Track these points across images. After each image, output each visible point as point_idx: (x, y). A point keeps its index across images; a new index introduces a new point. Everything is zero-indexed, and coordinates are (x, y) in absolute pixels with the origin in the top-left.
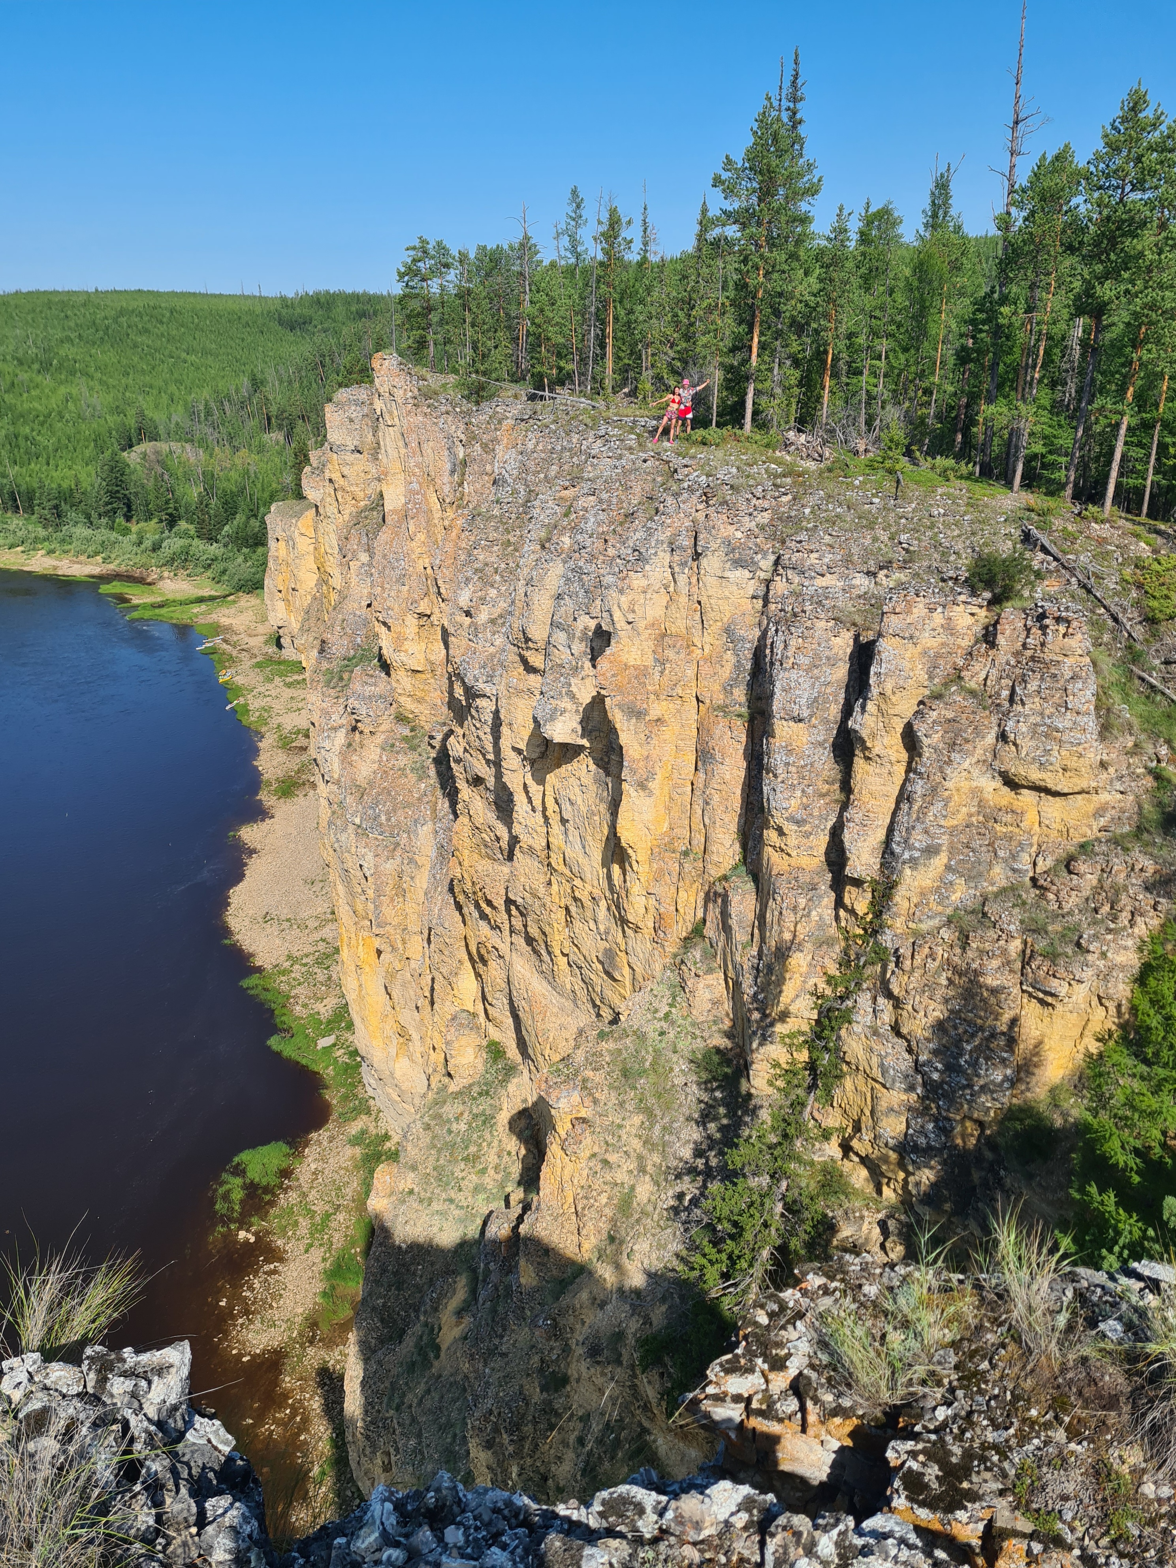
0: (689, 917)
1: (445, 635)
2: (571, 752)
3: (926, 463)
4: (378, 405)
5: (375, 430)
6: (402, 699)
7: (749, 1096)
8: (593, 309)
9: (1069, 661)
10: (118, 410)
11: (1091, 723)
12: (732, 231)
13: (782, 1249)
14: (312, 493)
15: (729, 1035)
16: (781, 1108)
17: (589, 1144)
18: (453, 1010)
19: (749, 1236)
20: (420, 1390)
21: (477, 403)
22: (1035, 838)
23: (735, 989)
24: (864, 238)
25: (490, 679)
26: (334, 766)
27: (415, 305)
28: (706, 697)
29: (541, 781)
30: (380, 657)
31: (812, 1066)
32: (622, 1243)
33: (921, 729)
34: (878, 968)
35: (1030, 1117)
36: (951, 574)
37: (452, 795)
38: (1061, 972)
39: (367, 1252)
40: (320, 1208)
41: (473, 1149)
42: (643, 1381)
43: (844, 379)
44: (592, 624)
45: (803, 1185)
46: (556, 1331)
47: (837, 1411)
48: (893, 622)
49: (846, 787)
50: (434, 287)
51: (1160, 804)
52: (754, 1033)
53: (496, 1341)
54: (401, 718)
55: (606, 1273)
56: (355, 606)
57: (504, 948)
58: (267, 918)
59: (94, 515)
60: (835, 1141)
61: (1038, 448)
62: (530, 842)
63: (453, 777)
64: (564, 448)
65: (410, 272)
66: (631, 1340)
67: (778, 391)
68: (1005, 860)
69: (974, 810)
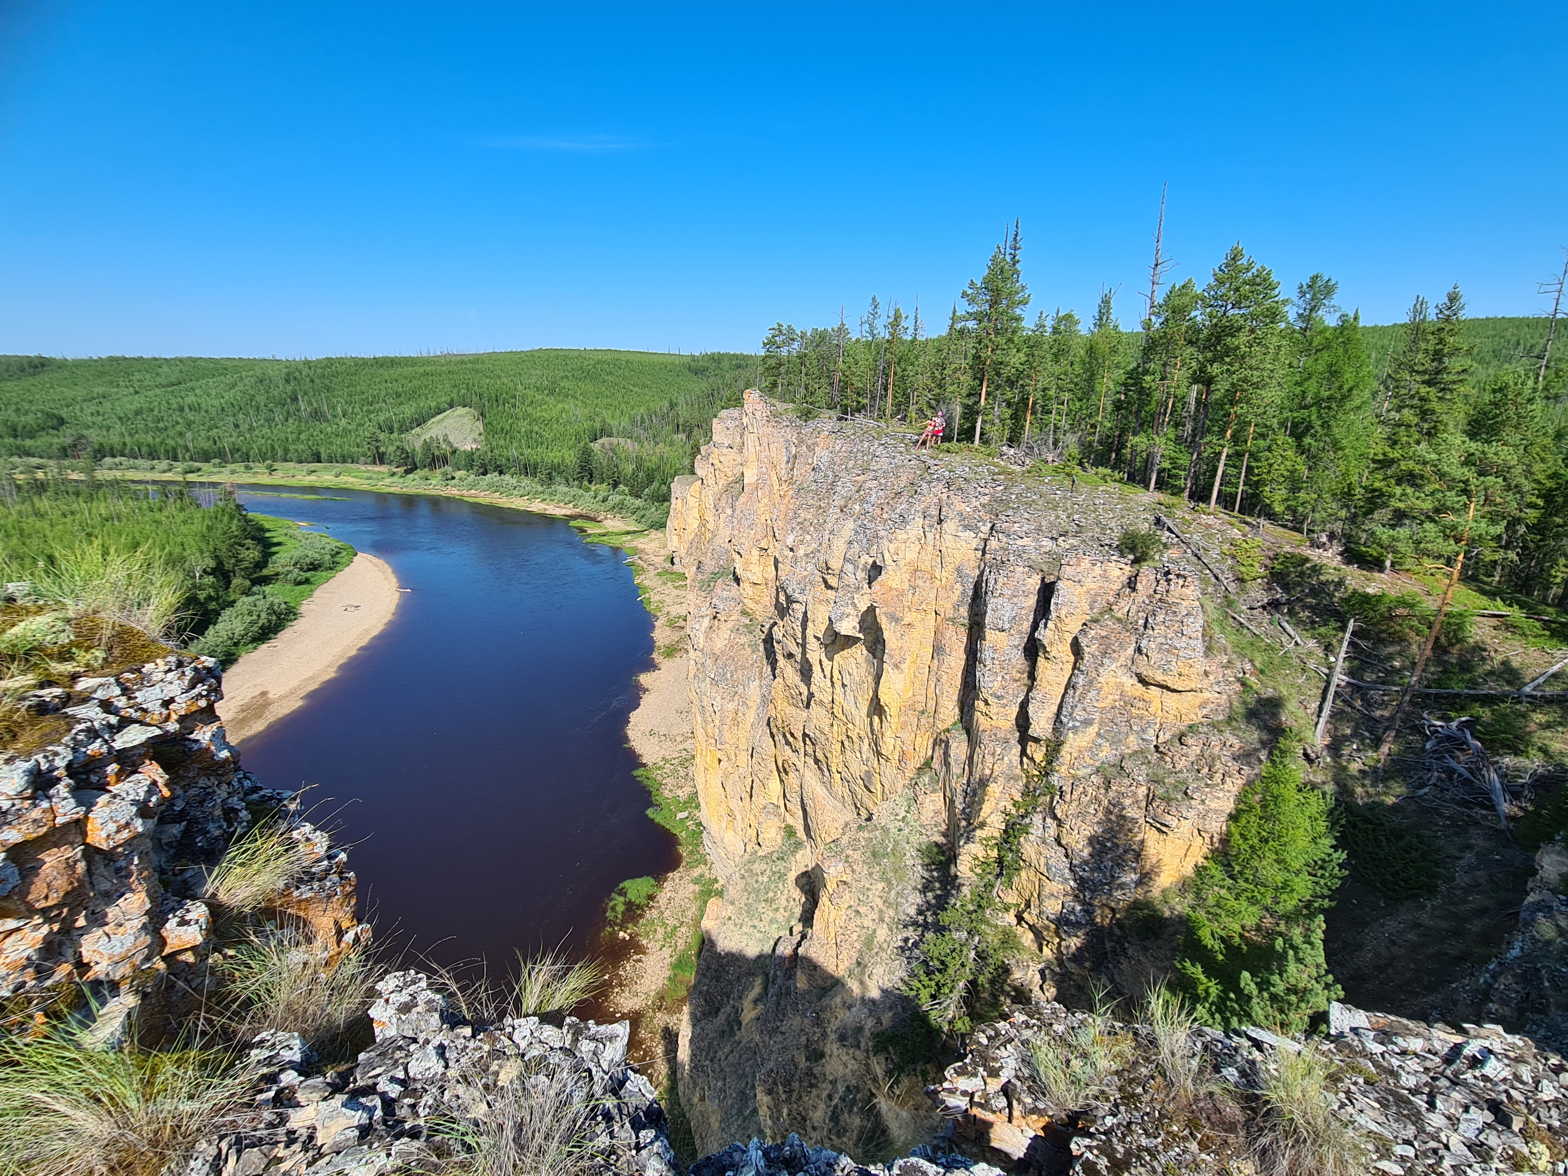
0: (923, 754)
1: (776, 562)
2: (851, 642)
3: (1092, 471)
4: (745, 420)
5: (742, 436)
6: (745, 601)
7: (956, 876)
8: (881, 368)
9: (1185, 603)
10: (591, 419)
11: (1199, 645)
12: (971, 324)
13: (973, 983)
14: (699, 472)
15: (944, 835)
16: (977, 887)
17: (847, 899)
18: (764, 802)
19: (951, 971)
20: (726, 1050)
21: (806, 421)
22: (1158, 720)
23: (950, 804)
24: (1055, 330)
25: (803, 591)
26: (700, 640)
27: (772, 362)
28: (941, 611)
29: (831, 659)
30: (734, 573)
31: (1000, 861)
32: (866, 966)
33: (1084, 642)
34: (1048, 798)
35: (1147, 908)
36: (1107, 542)
37: (773, 664)
38: (1173, 811)
39: (699, 954)
40: (671, 922)
41: (771, 894)
42: (873, 1061)
43: (1039, 416)
44: (871, 561)
45: (989, 940)
46: (818, 1022)
47: (1035, 1111)
48: (1067, 571)
49: (1032, 676)
50: (784, 351)
51: (1244, 702)
52: (962, 835)
53: (779, 1024)
54: (744, 613)
55: (854, 986)
56: (721, 541)
57: (800, 765)
58: (652, 733)
59: (571, 480)
60: (1012, 912)
61: (1166, 465)
62: (822, 697)
63: (774, 652)
64: (858, 450)
65: (770, 343)
66: (867, 1033)
67: (997, 421)
68: (1137, 732)
69: (1117, 697)
